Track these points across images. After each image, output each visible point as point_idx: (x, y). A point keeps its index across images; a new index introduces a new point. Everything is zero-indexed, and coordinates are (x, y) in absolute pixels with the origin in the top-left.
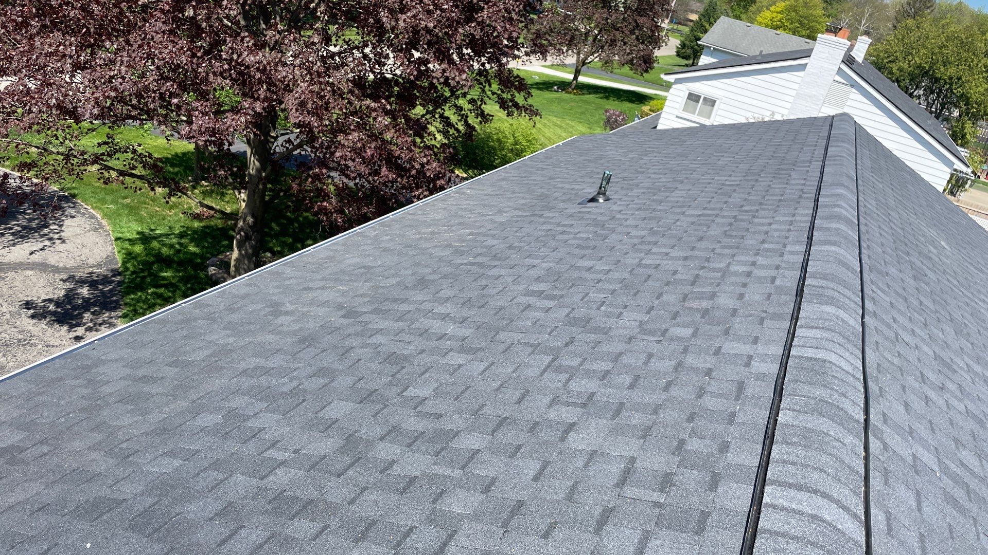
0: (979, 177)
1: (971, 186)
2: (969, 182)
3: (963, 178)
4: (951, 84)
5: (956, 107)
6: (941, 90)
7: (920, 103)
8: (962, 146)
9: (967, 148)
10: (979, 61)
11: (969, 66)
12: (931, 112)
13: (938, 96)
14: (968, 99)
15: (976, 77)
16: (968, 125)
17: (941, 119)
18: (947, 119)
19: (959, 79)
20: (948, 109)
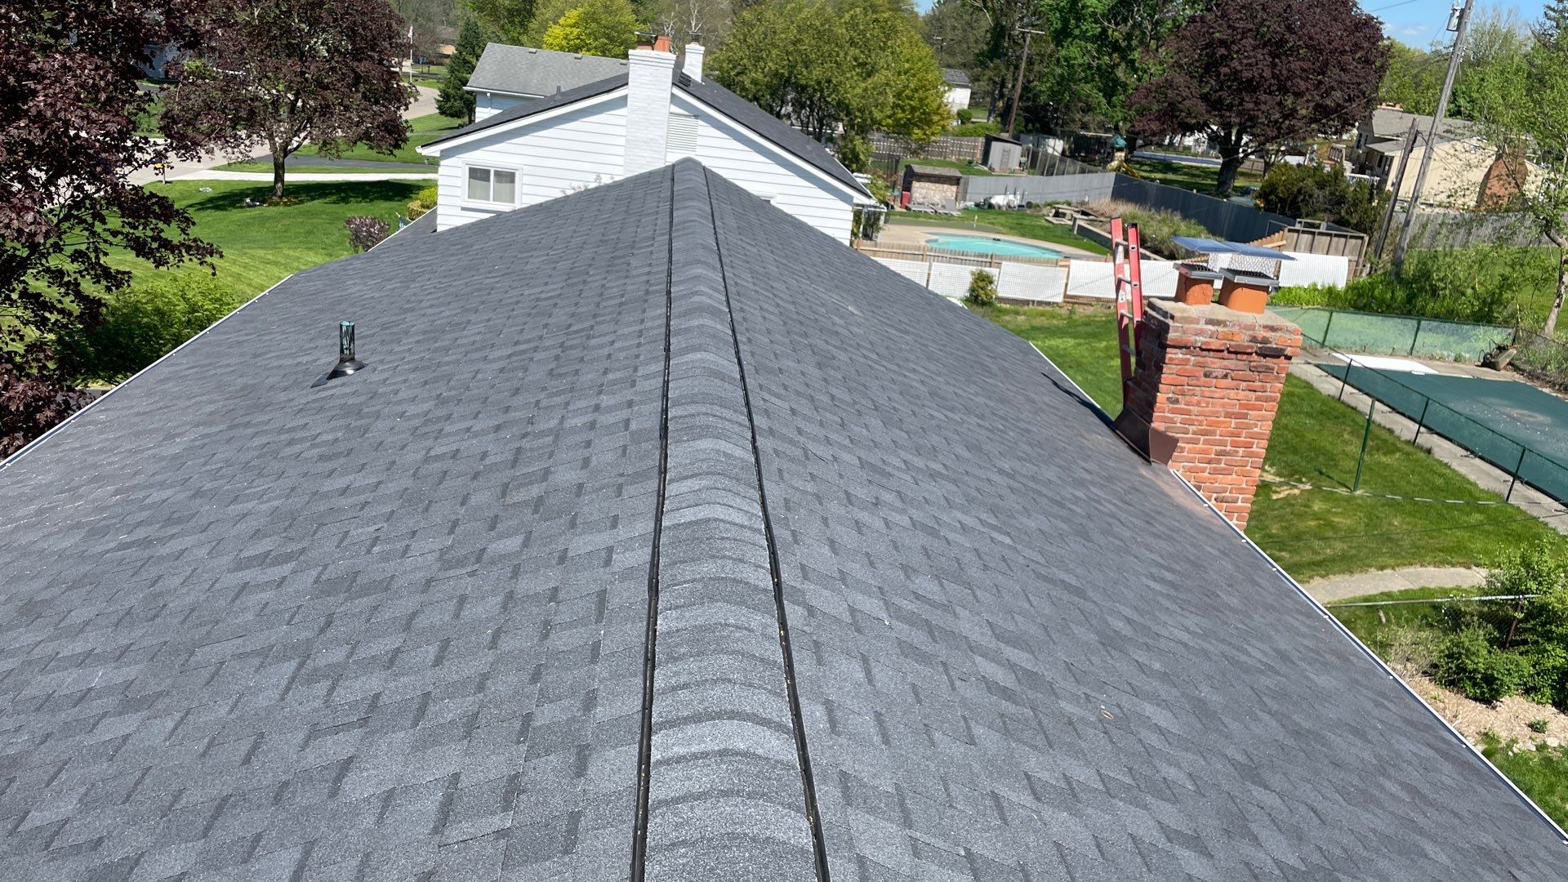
0: (892, 207)
1: (886, 222)
2: (883, 218)
3: (875, 213)
4: (822, 91)
5: (837, 120)
6: (812, 102)
7: (792, 124)
8: (859, 171)
9: (866, 172)
10: (846, 54)
11: (836, 62)
12: (809, 133)
13: (812, 111)
14: (847, 107)
15: (848, 75)
16: (858, 141)
17: (823, 140)
18: (831, 139)
19: (829, 81)
20: (827, 125)
